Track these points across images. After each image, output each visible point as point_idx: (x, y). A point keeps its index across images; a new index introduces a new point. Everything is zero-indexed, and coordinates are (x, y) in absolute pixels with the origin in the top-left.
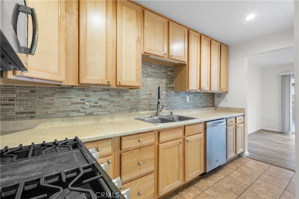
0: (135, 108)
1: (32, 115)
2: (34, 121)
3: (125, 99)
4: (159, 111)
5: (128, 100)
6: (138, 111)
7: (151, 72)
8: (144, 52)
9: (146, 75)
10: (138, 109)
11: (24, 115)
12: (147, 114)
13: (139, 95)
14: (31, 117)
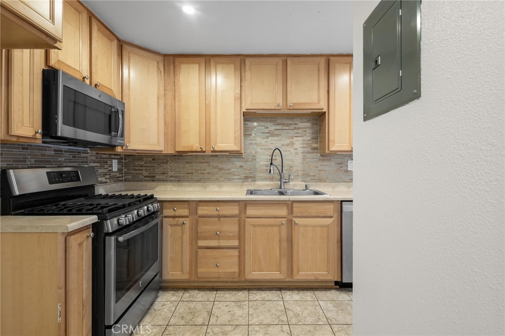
0: (251, 177)
1: (153, 179)
2: (154, 184)
3: (237, 165)
4: (283, 183)
5: (241, 166)
6: (255, 181)
7: (275, 129)
8: (246, 109)
9: (267, 135)
10: (255, 178)
11: (148, 179)
12: (268, 185)
13: (257, 160)
14: (153, 181)
